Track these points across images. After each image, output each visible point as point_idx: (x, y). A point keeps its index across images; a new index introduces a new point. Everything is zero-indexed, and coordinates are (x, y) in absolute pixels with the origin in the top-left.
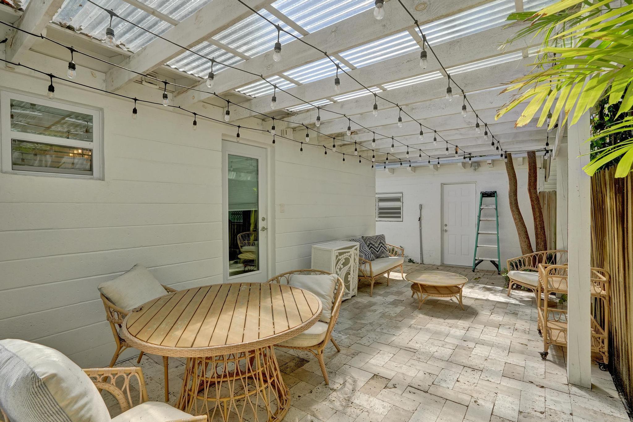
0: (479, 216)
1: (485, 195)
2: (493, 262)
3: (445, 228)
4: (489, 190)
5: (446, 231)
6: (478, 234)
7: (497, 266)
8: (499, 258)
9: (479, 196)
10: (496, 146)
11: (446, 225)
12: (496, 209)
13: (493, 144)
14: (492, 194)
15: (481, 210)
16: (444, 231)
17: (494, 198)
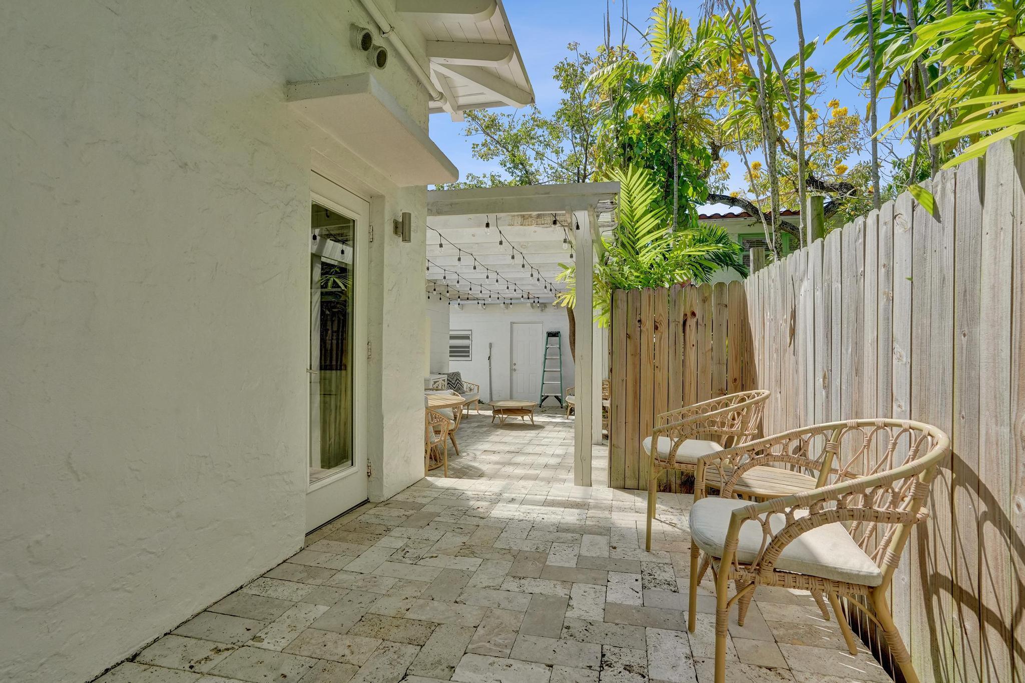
0: (545, 355)
1: (551, 335)
2: (557, 397)
3: (514, 367)
4: (553, 330)
5: (515, 370)
6: (544, 371)
7: (560, 400)
8: (562, 393)
9: (545, 335)
11: (515, 364)
12: (560, 348)
14: (556, 334)
15: (547, 348)
16: (512, 370)
17: (557, 338)
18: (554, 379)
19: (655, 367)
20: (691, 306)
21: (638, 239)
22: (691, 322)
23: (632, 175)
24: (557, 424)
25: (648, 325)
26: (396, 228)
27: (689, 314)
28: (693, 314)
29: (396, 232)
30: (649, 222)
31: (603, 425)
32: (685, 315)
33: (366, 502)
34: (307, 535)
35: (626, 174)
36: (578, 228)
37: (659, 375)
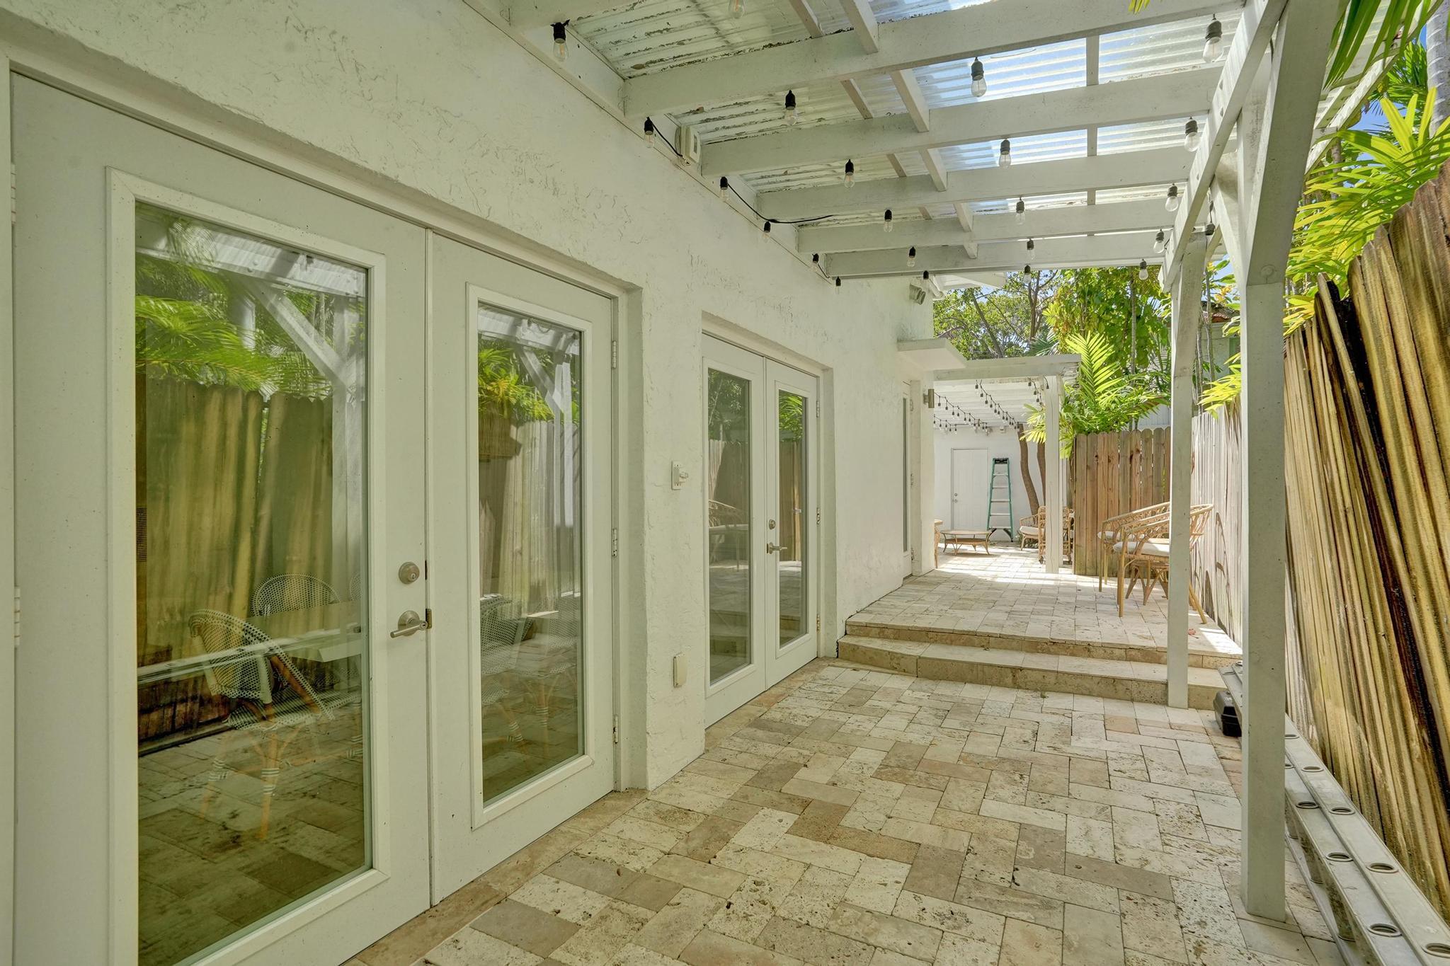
0: (992, 484)
1: (997, 461)
2: (1005, 530)
3: (955, 498)
4: (1001, 457)
5: (956, 501)
6: (991, 502)
7: (1010, 534)
8: (1011, 525)
9: (992, 462)
10: (989, 404)
11: (956, 495)
12: (1009, 476)
13: (986, 402)
14: (1004, 461)
15: (993, 477)
16: (954, 501)
17: (1006, 465)
18: (1001, 511)
19: (1109, 489)
20: (1136, 445)
21: (1098, 386)
22: (1136, 457)
23: (1091, 338)
24: (1011, 554)
25: (1103, 459)
26: (925, 399)
27: (1135, 451)
28: (1138, 451)
29: (925, 402)
30: (1104, 374)
31: (1064, 551)
32: (1132, 452)
33: (911, 575)
34: (904, 579)
35: (1085, 339)
36: (1048, 387)
37: (1111, 494)
